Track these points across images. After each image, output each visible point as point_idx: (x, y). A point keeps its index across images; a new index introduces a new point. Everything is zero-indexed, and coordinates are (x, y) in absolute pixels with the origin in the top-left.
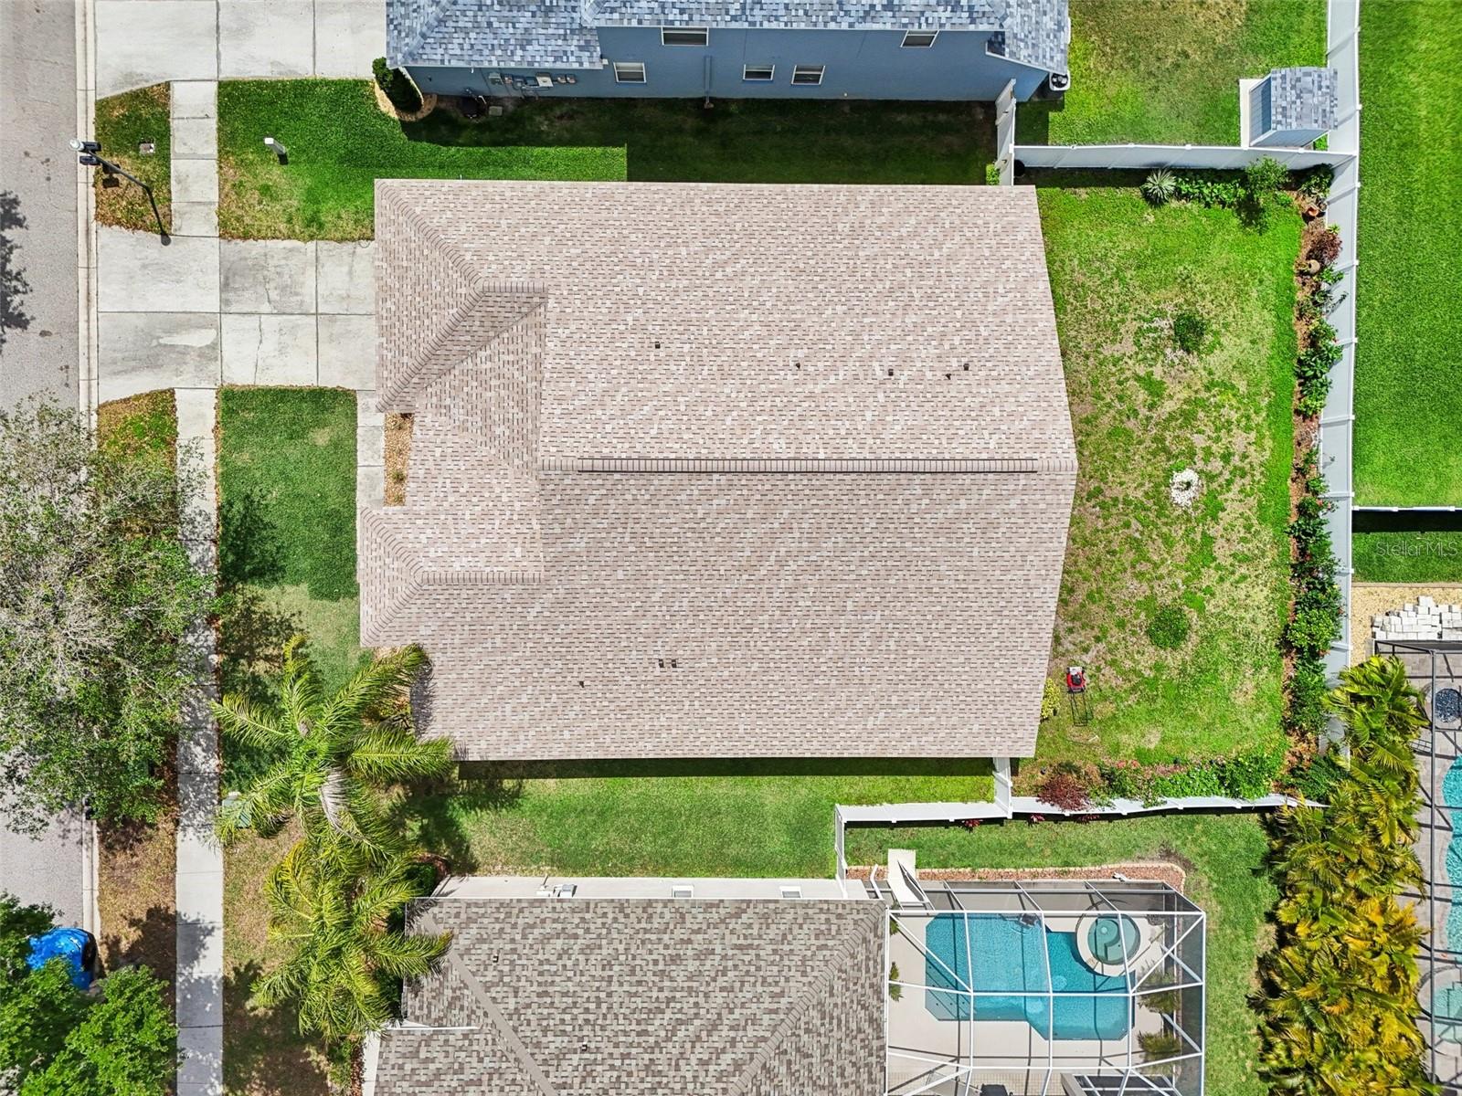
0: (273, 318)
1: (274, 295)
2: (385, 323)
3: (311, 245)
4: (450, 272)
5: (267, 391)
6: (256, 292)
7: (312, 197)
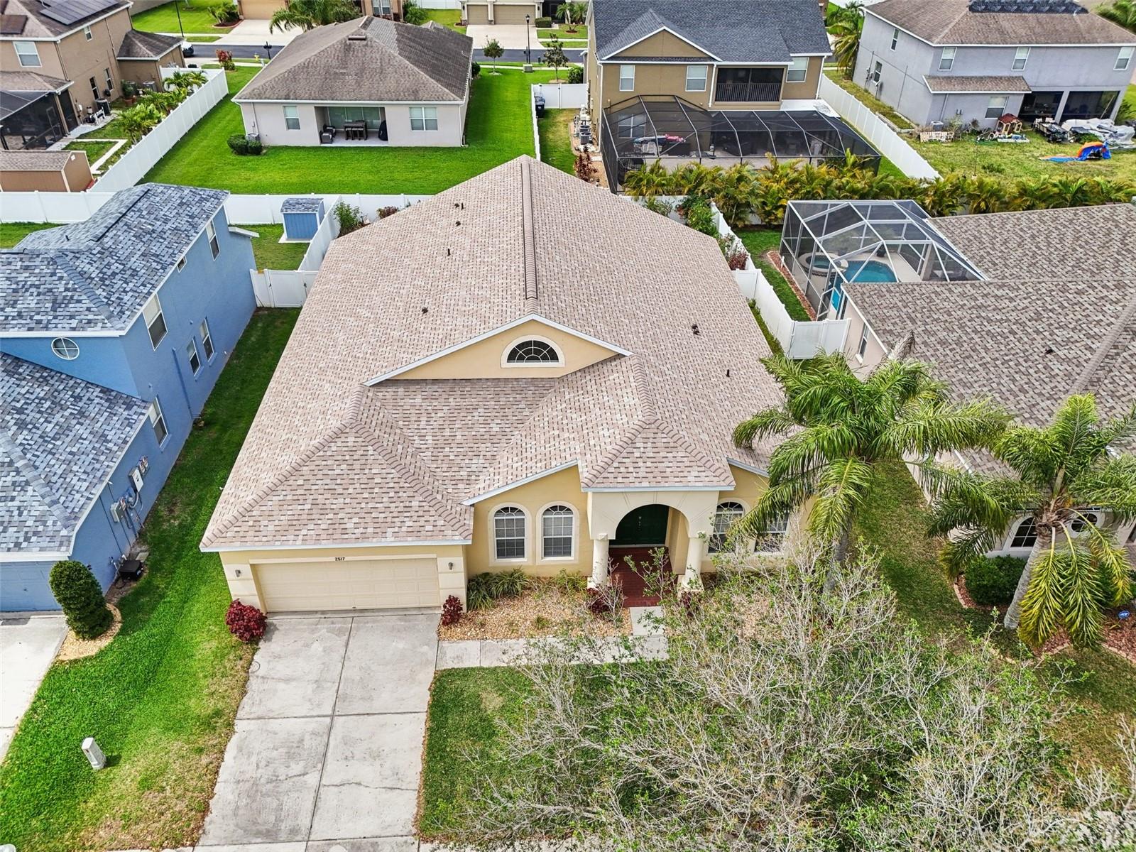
0: (329, 768)
1: (296, 768)
2: (370, 530)
3: (240, 726)
4: (329, 453)
5: (428, 771)
6: (287, 793)
7: (175, 726)
